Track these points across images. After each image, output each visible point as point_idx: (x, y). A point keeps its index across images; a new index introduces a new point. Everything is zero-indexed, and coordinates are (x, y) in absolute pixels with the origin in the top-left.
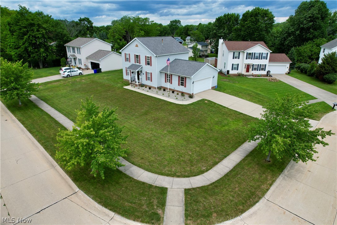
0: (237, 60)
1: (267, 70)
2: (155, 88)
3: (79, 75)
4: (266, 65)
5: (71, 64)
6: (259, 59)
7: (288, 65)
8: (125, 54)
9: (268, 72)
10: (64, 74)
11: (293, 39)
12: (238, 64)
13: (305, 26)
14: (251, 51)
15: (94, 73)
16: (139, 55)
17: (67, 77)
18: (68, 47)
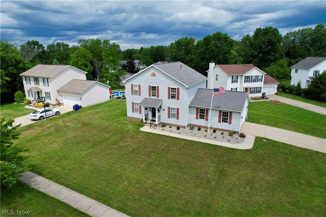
0: (235, 84)
1: (262, 92)
2: (184, 127)
3: (56, 115)
4: (261, 87)
5: (45, 101)
6: (256, 82)
7: (276, 86)
8: (132, 85)
9: (264, 94)
10: (35, 116)
11: (258, 61)
12: (236, 88)
13: (265, 50)
14: (249, 74)
16: (158, 87)
18: (26, 77)
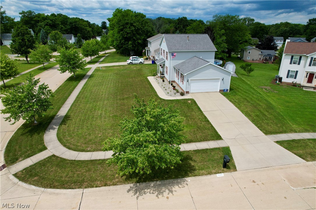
0: (295, 65)
10: (128, 62)
15: (151, 63)
17: (130, 64)
